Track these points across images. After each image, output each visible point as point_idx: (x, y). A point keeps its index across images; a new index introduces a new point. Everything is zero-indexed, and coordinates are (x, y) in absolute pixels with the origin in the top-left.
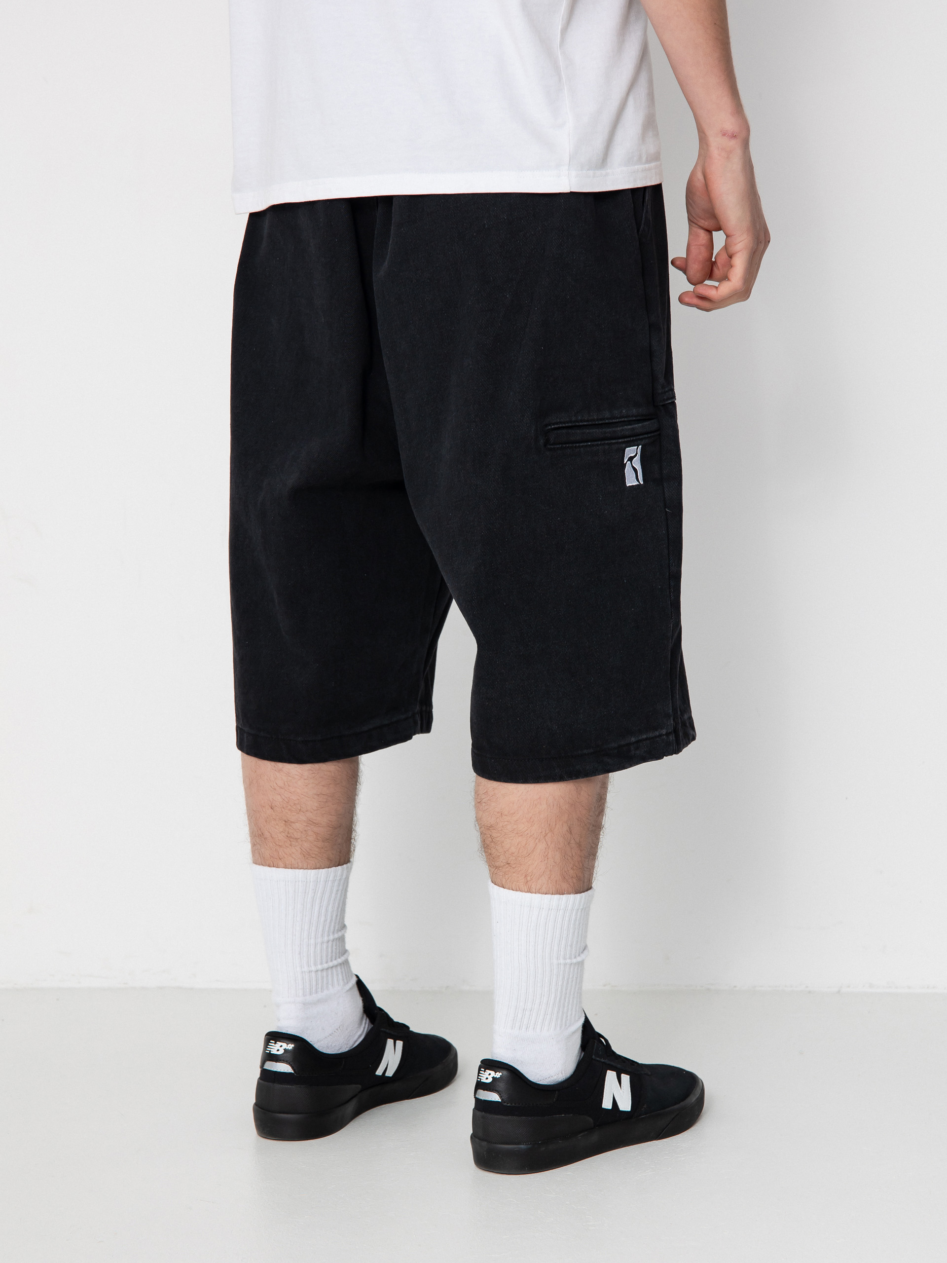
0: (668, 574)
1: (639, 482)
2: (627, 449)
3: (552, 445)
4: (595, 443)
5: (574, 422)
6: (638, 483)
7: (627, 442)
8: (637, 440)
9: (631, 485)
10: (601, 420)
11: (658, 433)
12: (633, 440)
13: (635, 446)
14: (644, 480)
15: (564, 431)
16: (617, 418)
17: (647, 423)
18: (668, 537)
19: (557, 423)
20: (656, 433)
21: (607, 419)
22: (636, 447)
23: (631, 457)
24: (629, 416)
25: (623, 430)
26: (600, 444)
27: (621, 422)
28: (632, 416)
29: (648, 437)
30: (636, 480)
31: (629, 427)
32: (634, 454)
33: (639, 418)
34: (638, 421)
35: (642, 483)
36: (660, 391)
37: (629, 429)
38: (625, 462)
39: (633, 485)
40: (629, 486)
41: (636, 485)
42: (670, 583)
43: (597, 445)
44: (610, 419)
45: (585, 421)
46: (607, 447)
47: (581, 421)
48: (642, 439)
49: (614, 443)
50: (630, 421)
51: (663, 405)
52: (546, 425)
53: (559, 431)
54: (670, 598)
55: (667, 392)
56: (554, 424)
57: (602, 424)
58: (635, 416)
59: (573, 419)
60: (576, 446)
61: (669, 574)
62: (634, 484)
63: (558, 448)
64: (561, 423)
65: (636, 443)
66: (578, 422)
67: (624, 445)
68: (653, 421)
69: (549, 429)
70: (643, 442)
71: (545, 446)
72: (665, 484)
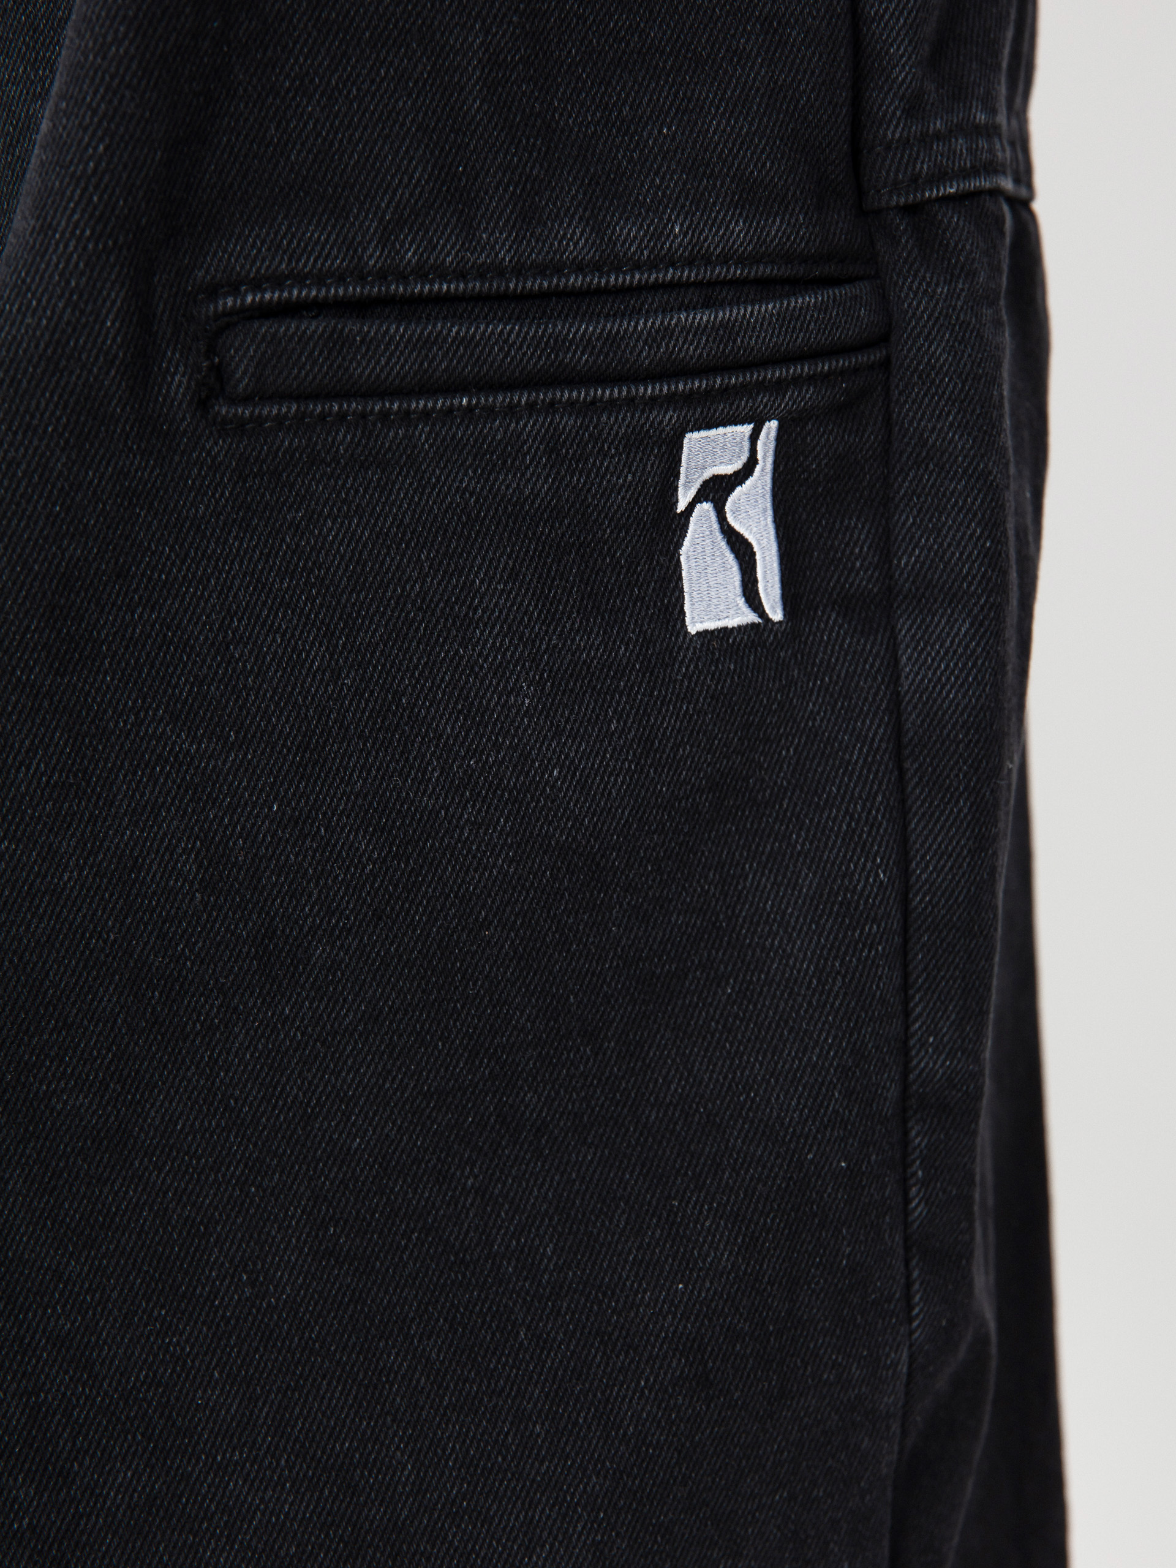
0: (893, 1092)
1: (762, 613)
2: (692, 440)
3: (246, 400)
4: (501, 399)
5: (382, 276)
6: (751, 617)
7: (689, 398)
8: (744, 389)
9: (711, 625)
10: (541, 270)
11: (877, 355)
12: (725, 390)
13: (742, 422)
14: (789, 597)
15: (314, 326)
16: (637, 266)
17: (810, 299)
18: (905, 902)
19: (278, 281)
20: (862, 358)
21: (580, 268)
22: (747, 429)
23: (716, 478)
24: (707, 260)
25: (667, 332)
26: (531, 406)
27: (656, 287)
28: (725, 260)
29: (811, 379)
30: (741, 601)
31: (704, 317)
32: (744, 458)
33: (764, 270)
34: (765, 287)
35: (776, 615)
36: (894, 133)
37: (701, 330)
38: (681, 506)
39: (725, 629)
40: (703, 634)
41: (740, 629)
42: (906, 1133)
43: (511, 410)
44: (597, 267)
45: (443, 277)
46: (569, 422)
47: (421, 273)
48: (779, 387)
49: (612, 401)
50: (712, 284)
51: (911, 210)
52: (213, 292)
53: (288, 327)
54: (906, 1213)
55: (938, 136)
56: (256, 286)
57: (544, 295)
58: (741, 261)
59: (373, 259)
60: (385, 415)
61: (905, 1086)
62: (732, 622)
63: (280, 420)
64: (300, 279)
65: (744, 404)
66: (402, 277)
67: (671, 417)
68: (845, 291)
69: (227, 313)
70: (788, 400)
71: (203, 404)
72: (904, 627)
